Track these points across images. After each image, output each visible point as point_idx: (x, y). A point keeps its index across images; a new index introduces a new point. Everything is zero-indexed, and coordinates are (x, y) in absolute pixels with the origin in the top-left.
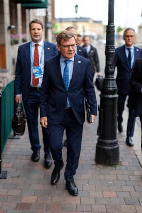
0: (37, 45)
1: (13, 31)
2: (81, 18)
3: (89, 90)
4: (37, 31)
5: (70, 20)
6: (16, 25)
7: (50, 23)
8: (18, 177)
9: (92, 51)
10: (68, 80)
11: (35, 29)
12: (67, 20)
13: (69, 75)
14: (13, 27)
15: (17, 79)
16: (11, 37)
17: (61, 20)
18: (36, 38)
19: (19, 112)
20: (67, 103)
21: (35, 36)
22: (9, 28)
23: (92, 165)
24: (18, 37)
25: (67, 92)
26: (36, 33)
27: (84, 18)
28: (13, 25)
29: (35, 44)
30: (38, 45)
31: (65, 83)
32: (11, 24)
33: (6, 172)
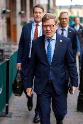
0: (37, 25)
1: (23, 16)
2: (76, 5)
3: (71, 65)
4: (39, 14)
5: (68, 7)
6: (25, 11)
7: (52, 10)
8: (20, 117)
9: (81, 30)
10: (51, 56)
11: (37, 13)
12: (65, 7)
13: (51, 52)
14: (23, 12)
15: (20, 50)
16: (22, 20)
17: (61, 7)
18: (38, 20)
19: (18, 77)
20: (49, 76)
21: (37, 18)
22: (20, 13)
23: (74, 112)
24: (27, 20)
25: (50, 66)
26: (37, 16)
27: (79, 5)
28: (23, 11)
29: (36, 24)
30: (39, 25)
31: (48, 58)
32: (22, 10)
33: (12, 113)
